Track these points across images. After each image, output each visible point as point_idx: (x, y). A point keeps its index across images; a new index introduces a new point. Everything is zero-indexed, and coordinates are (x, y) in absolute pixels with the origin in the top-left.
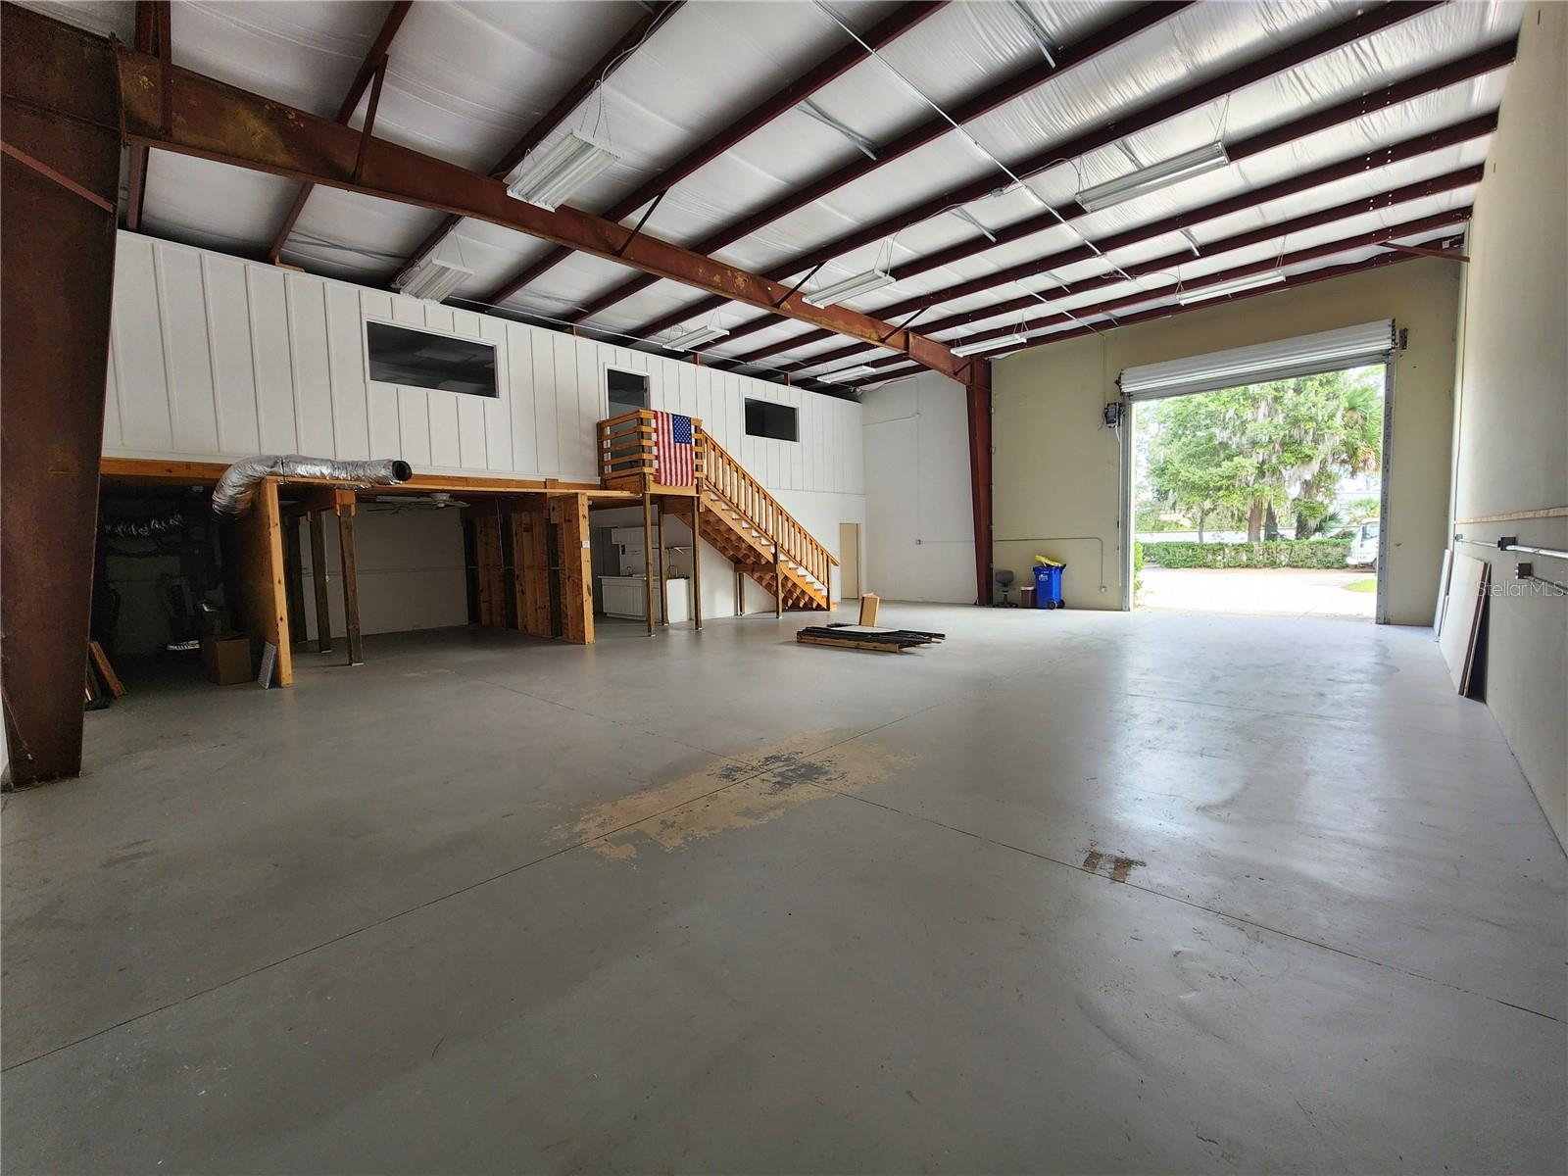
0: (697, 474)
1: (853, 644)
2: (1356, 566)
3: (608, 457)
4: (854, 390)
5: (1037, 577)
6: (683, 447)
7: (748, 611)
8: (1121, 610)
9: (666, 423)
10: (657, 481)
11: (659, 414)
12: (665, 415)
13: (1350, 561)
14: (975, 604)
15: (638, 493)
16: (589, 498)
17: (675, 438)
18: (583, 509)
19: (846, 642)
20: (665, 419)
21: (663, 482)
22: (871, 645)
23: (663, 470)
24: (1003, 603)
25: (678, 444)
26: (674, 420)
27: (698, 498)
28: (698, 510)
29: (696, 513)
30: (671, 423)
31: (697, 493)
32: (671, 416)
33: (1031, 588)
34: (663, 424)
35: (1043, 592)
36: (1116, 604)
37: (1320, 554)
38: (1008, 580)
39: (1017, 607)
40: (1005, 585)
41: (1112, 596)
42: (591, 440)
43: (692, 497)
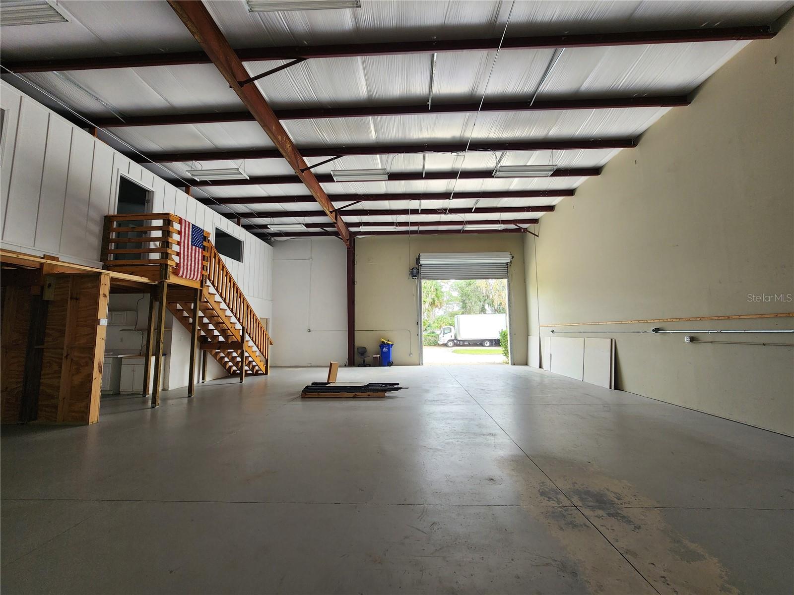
0: (204, 273)
1: (352, 394)
2: (441, 345)
3: (112, 246)
4: (271, 238)
5: (382, 350)
6: (197, 250)
7: (208, 378)
8: (420, 365)
9: (187, 229)
10: (176, 272)
11: (183, 222)
12: (187, 223)
13: (439, 342)
14: (345, 366)
15: (154, 281)
16: (113, 279)
17: (192, 242)
18: (105, 288)
19: (346, 394)
20: (187, 225)
21: (181, 274)
22: (365, 394)
23: (182, 265)
24: (362, 365)
25: (194, 247)
26: (193, 228)
27: (201, 291)
28: (200, 300)
29: (198, 302)
30: (191, 230)
31: (202, 286)
32: (191, 225)
33: (379, 356)
34: (185, 229)
35: (384, 359)
36: (417, 362)
37: (428, 340)
38: (363, 351)
39: (370, 366)
40: (362, 354)
41: (414, 358)
42: (97, 229)
43: (197, 289)
